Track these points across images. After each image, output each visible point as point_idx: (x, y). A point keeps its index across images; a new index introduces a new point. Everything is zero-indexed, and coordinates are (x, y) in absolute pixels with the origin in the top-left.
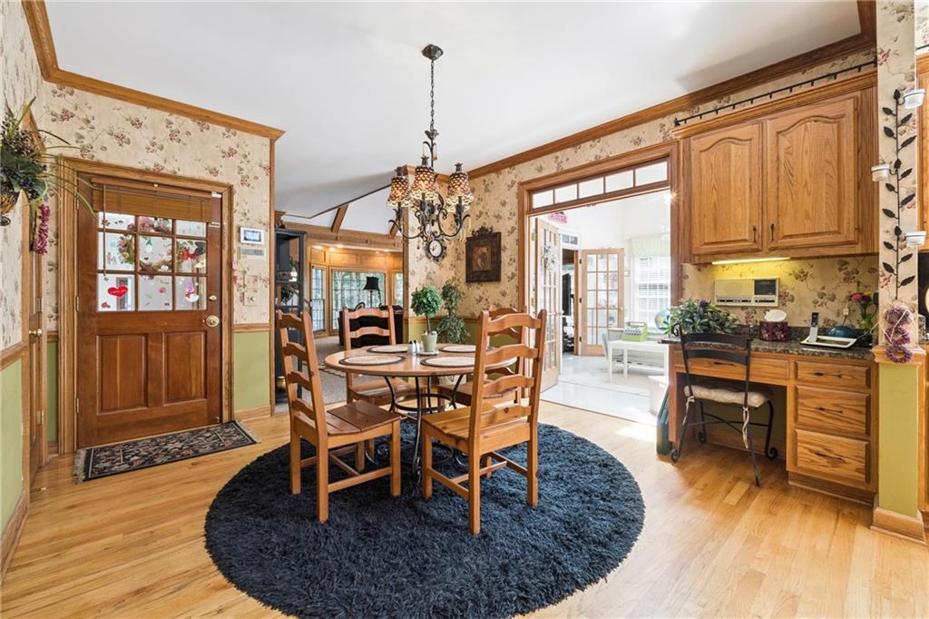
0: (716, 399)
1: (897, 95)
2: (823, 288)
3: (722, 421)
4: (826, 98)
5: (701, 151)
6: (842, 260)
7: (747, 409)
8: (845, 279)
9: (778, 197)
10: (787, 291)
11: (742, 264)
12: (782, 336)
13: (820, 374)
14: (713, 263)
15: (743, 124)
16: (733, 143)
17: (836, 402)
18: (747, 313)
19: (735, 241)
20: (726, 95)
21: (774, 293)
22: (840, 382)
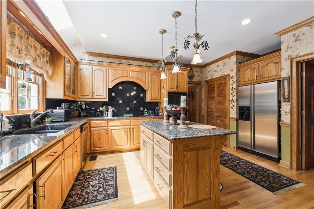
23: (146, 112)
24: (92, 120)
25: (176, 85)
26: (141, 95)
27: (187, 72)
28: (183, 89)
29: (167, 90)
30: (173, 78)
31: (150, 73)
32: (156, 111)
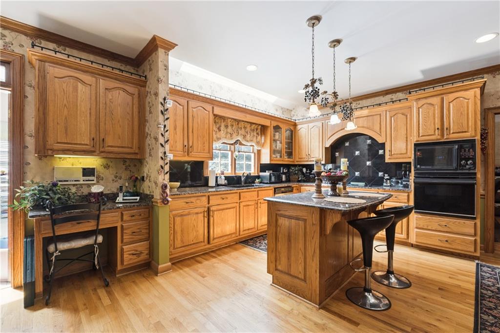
0: (76, 247)
1: (165, 99)
2: (117, 173)
3: (73, 260)
4: (127, 82)
5: (55, 77)
6: (124, 160)
7: (97, 246)
8: (125, 169)
9: (105, 124)
10: (100, 175)
11: (73, 157)
12: (94, 200)
13: (134, 216)
14: (55, 156)
15: (85, 73)
16: (79, 82)
17: (139, 227)
18: (77, 188)
19: (80, 144)
20: (64, 45)
21: (94, 176)
22: (140, 217)
23: (388, 179)
24: (302, 186)
25: (438, 125)
26: (381, 152)
27: (478, 91)
28: (463, 132)
29: (414, 139)
30: (431, 114)
31: (388, 112)
32: (404, 179)
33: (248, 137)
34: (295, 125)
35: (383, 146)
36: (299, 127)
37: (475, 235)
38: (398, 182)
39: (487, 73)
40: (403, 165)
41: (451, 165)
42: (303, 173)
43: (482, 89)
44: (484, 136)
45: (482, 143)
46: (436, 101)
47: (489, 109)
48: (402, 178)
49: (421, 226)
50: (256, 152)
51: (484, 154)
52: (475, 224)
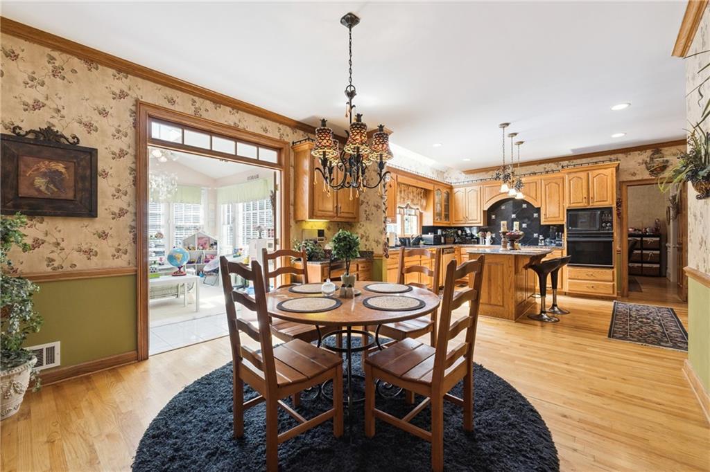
22: (367, 269)
23: (542, 240)
24: (462, 247)
25: (585, 195)
26: (536, 215)
27: (614, 169)
28: (603, 201)
29: (567, 206)
30: (580, 185)
31: (543, 181)
32: (557, 239)
33: (415, 202)
34: (451, 188)
35: (538, 210)
36: (455, 190)
37: (613, 280)
38: (552, 242)
39: (622, 153)
40: (551, 227)
41: (595, 226)
42: (458, 235)
43: (617, 169)
44: (619, 204)
45: (618, 210)
46: (583, 175)
47: (623, 182)
48: (555, 238)
49: (573, 277)
50: (418, 215)
51: (619, 218)
52: (613, 272)
